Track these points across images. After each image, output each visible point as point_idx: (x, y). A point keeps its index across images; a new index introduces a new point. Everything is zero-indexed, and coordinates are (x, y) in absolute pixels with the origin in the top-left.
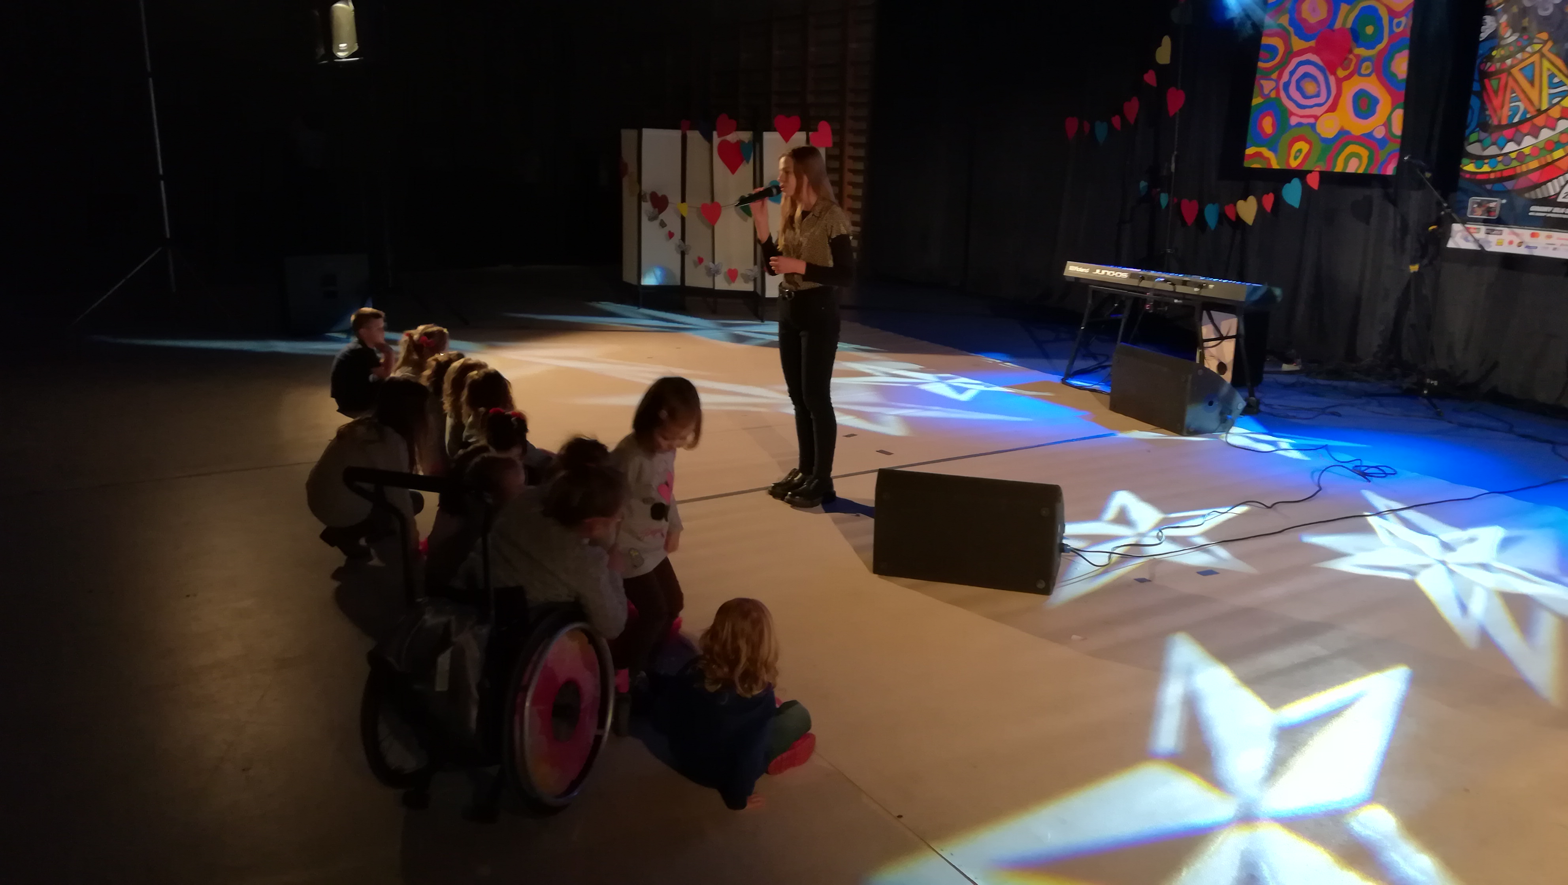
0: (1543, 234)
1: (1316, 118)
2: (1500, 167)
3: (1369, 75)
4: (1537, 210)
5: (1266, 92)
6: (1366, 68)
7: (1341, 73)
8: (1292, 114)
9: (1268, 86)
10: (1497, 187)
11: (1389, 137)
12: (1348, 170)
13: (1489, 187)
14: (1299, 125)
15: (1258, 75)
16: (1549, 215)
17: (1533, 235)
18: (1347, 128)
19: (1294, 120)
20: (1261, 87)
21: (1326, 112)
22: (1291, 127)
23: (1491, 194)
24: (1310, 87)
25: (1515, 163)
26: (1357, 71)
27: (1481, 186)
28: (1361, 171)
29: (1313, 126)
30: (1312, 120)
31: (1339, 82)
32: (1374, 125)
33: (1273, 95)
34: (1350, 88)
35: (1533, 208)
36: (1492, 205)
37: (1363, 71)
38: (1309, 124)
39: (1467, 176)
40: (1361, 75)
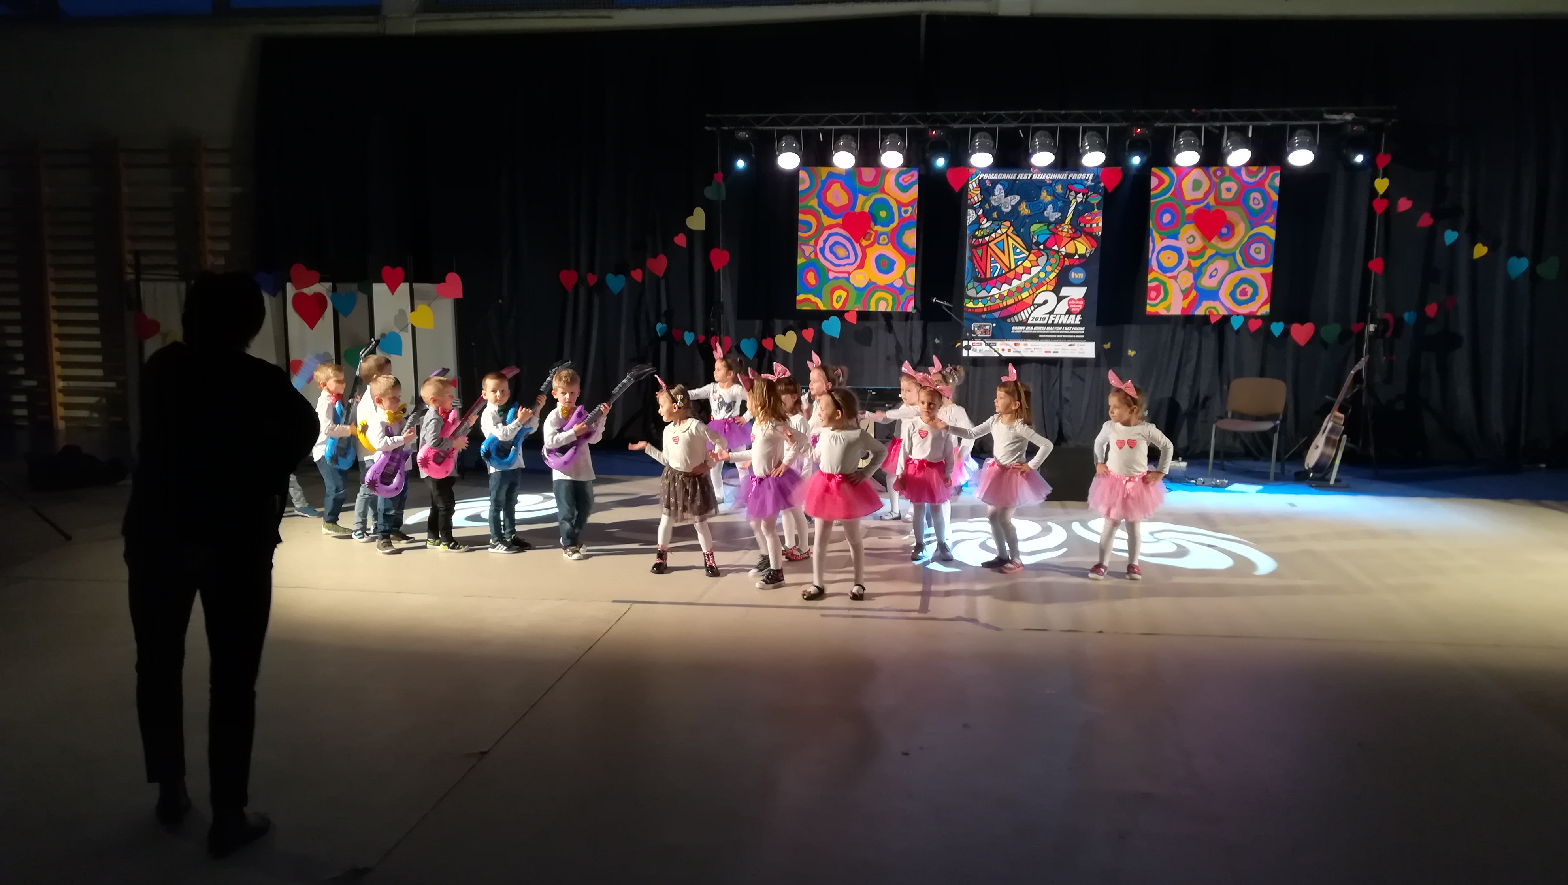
0: (1022, 343)
1: (849, 274)
2: (989, 304)
3: (887, 244)
4: (1016, 329)
5: (807, 254)
6: (883, 239)
7: (865, 243)
8: (829, 270)
9: (808, 250)
10: (989, 316)
11: (905, 286)
12: (880, 309)
13: (984, 316)
14: (836, 278)
15: (799, 242)
16: (1023, 332)
17: (1016, 344)
18: (873, 280)
19: (831, 275)
20: (803, 251)
21: (855, 269)
22: (829, 280)
23: (985, 320)
24: (841, 252)
25: (998, 301)
26: (876, 240)
27: (977, 315)
28: (889, 309)
29: (848, 279)
30: (846, 275)
31: (863, 249)
32: (894, 278)
33: (813, 256)
34: (872, 253)
35: (1013, 328)
36: (987, 327)
37: (880, 242)
38: (843, 277)
39: (969, 310)
40: (879, 244)
